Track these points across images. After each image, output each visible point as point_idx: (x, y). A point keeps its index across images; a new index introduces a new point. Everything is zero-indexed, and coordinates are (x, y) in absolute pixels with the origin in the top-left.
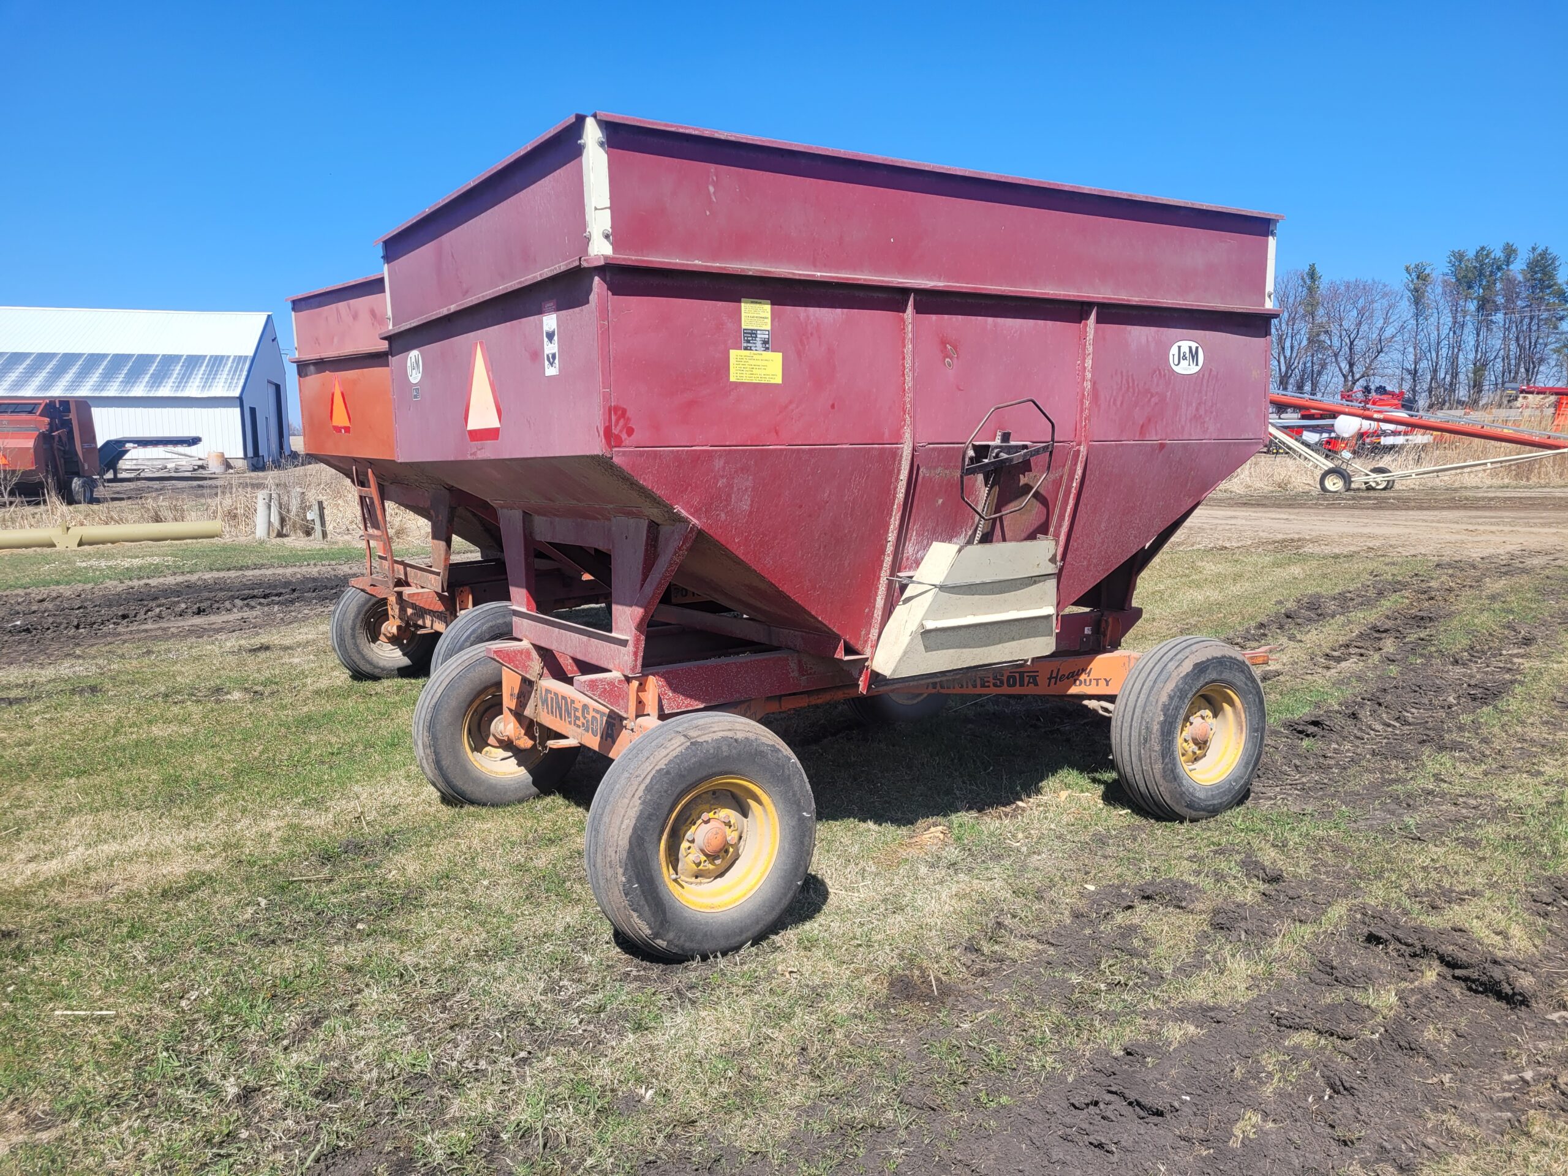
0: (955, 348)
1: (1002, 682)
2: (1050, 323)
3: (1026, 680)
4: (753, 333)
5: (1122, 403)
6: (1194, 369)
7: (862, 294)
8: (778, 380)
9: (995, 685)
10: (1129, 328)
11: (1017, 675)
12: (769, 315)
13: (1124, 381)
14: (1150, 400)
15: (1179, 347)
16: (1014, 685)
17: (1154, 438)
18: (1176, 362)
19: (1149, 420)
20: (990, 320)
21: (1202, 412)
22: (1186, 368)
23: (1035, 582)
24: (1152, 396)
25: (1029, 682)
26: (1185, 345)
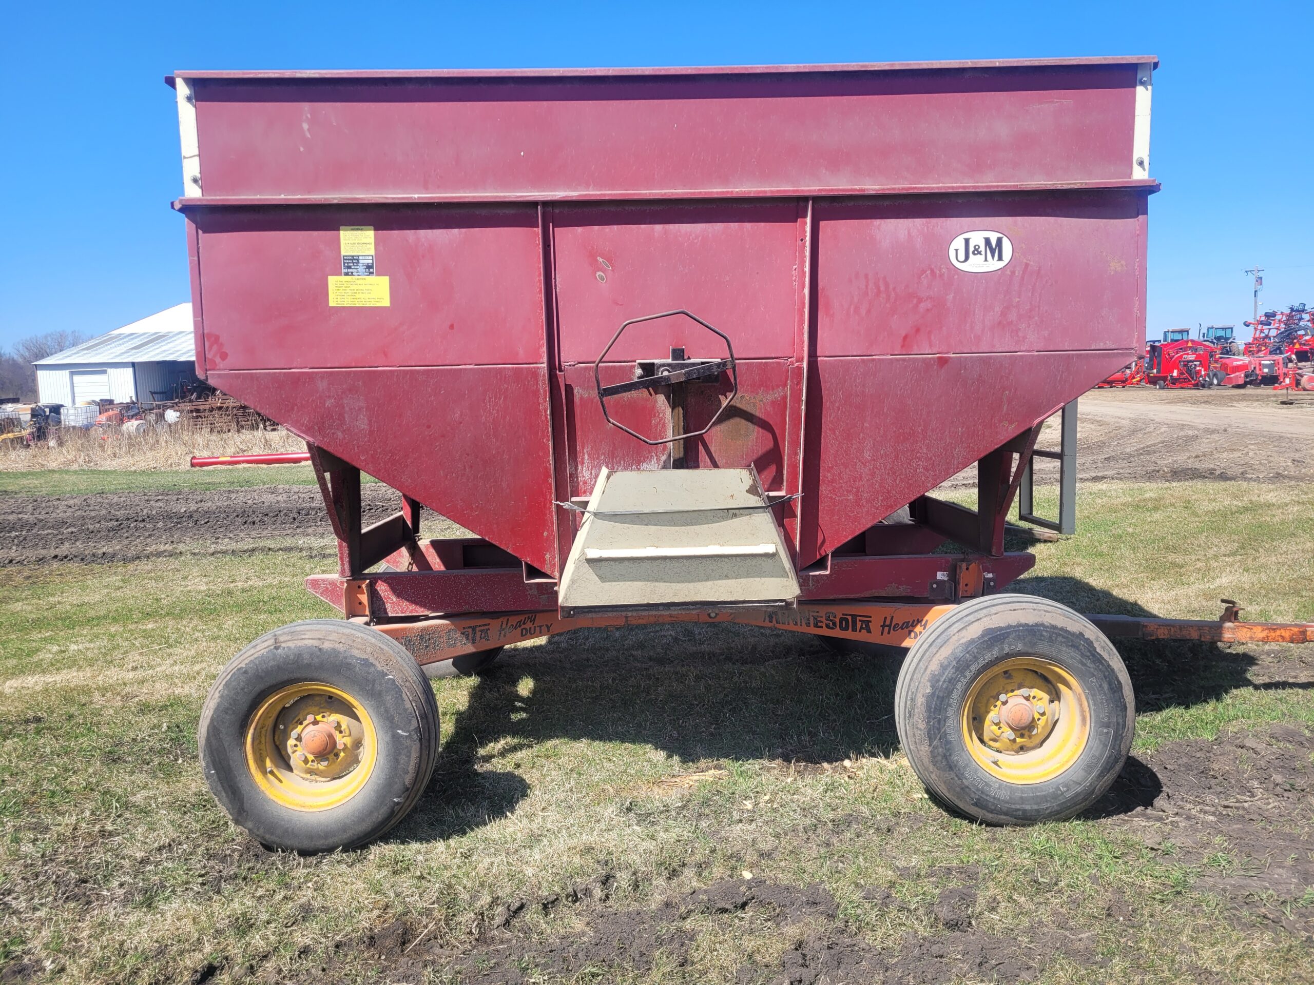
0: (609, 260)
1: (834, 624)
2: (748, 225)
3: (859, 624)
4: (355, 260)
5: (869, 311)
6: (994, 265)
7: (484, 212)
8: (386, 303)
9: (828, 626)
10: (877, 222)
11: (850, 618)
12: (372, 240)
13: (871, 285)
14: (917, 306)
15: (967, 241)
16: (847, 629)
17: (926, 351)
18: (962, 257)
19: (918, 330)
20: (658, 227)
21: (1013, 316)
22: (978, 264)
23: (735, 515)
24: (920, 300)
25: (861, 628)
26: (977, 238)
